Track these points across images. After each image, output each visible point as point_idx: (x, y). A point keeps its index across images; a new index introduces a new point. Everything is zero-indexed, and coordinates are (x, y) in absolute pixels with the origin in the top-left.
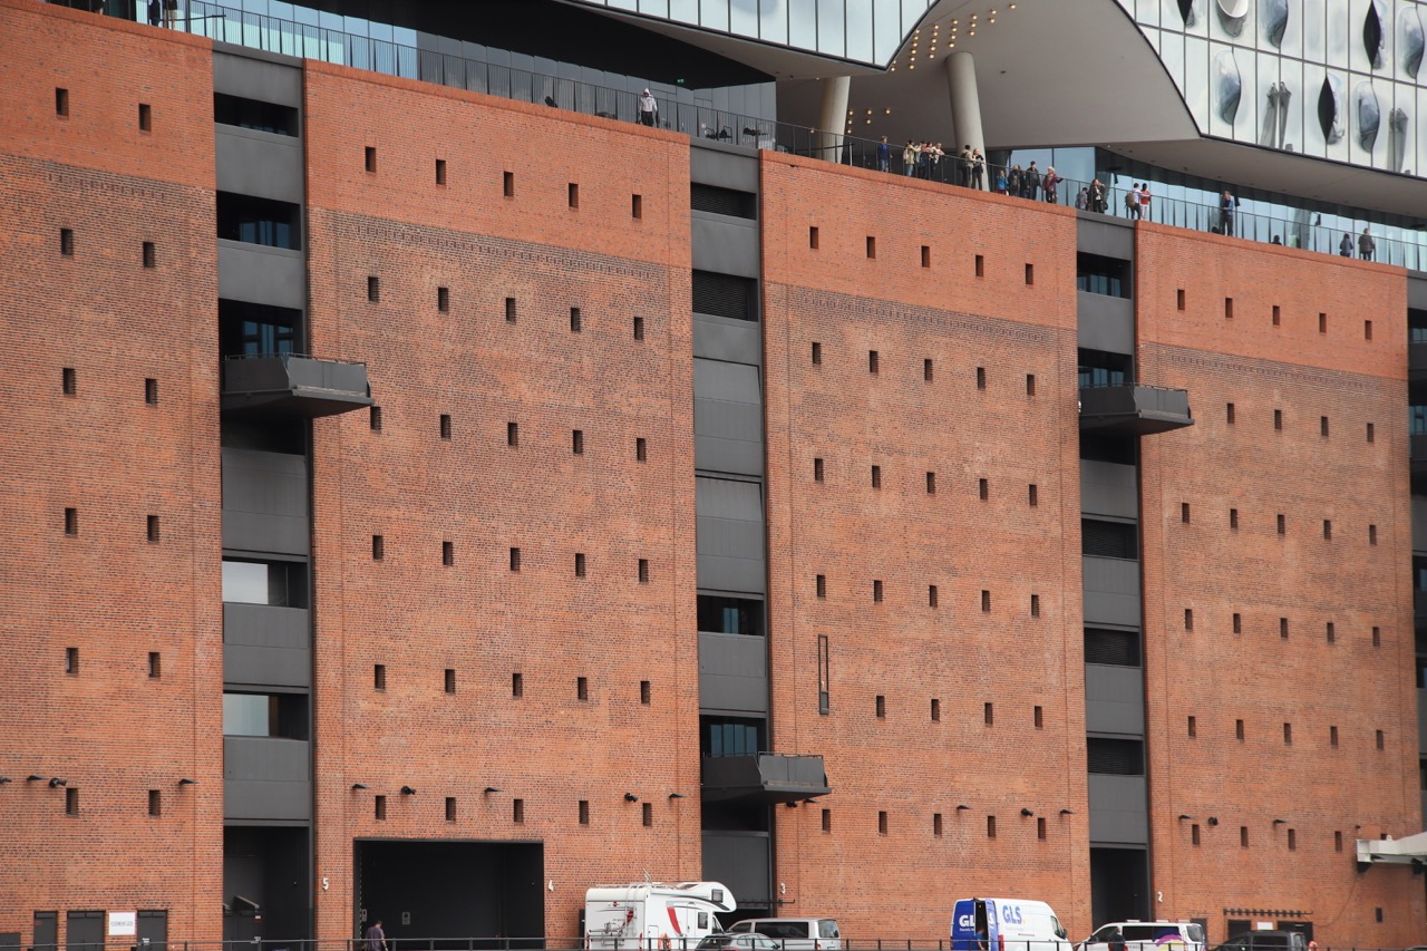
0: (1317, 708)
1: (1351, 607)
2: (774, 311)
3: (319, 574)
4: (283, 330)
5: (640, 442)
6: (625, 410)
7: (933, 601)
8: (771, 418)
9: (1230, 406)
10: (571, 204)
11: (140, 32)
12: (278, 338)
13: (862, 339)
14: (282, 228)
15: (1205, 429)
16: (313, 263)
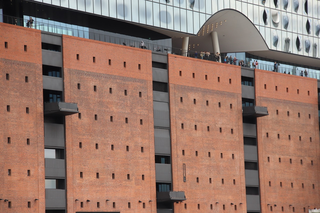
0: (299, 179)
1: (306, 156)
2: (171, 90)
3: (67, 151)
4: (58, 96)
5: (141, 120)
6: (137, 113)
7: (209, 156)
8: (171, 114)
9: (277, 111)
10: (124, 66)
11: (25, 29)
12: (57, 98)
13: (192, 96)
14: (58, 73)
15: (271, 116)
16: (65, 80)
